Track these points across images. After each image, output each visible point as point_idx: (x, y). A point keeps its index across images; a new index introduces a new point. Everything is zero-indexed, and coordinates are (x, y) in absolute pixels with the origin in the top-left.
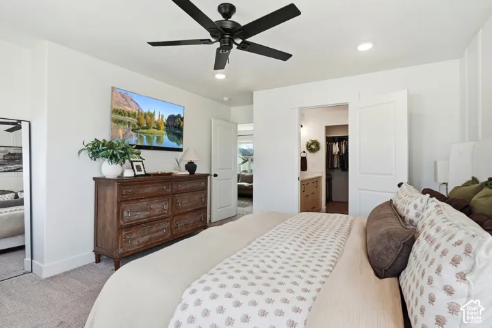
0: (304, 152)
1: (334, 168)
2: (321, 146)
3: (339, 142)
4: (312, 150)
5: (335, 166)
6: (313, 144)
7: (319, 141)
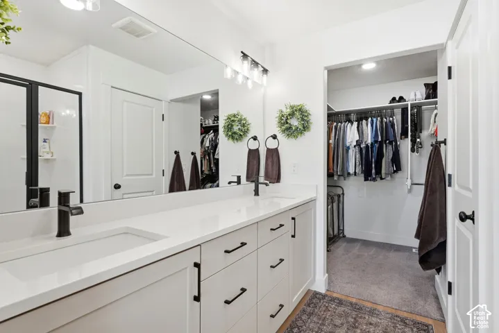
0: (274, 137)
1: (349, 174)
2: (312, 119)
3: (359, 120)
4: (290, 131)
5: (351, 170)
6: (292, 115)
7: (308, 107)
